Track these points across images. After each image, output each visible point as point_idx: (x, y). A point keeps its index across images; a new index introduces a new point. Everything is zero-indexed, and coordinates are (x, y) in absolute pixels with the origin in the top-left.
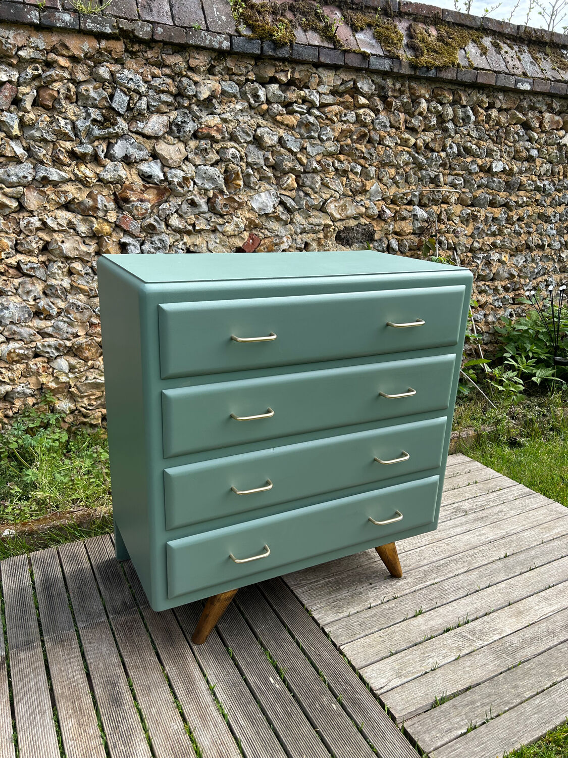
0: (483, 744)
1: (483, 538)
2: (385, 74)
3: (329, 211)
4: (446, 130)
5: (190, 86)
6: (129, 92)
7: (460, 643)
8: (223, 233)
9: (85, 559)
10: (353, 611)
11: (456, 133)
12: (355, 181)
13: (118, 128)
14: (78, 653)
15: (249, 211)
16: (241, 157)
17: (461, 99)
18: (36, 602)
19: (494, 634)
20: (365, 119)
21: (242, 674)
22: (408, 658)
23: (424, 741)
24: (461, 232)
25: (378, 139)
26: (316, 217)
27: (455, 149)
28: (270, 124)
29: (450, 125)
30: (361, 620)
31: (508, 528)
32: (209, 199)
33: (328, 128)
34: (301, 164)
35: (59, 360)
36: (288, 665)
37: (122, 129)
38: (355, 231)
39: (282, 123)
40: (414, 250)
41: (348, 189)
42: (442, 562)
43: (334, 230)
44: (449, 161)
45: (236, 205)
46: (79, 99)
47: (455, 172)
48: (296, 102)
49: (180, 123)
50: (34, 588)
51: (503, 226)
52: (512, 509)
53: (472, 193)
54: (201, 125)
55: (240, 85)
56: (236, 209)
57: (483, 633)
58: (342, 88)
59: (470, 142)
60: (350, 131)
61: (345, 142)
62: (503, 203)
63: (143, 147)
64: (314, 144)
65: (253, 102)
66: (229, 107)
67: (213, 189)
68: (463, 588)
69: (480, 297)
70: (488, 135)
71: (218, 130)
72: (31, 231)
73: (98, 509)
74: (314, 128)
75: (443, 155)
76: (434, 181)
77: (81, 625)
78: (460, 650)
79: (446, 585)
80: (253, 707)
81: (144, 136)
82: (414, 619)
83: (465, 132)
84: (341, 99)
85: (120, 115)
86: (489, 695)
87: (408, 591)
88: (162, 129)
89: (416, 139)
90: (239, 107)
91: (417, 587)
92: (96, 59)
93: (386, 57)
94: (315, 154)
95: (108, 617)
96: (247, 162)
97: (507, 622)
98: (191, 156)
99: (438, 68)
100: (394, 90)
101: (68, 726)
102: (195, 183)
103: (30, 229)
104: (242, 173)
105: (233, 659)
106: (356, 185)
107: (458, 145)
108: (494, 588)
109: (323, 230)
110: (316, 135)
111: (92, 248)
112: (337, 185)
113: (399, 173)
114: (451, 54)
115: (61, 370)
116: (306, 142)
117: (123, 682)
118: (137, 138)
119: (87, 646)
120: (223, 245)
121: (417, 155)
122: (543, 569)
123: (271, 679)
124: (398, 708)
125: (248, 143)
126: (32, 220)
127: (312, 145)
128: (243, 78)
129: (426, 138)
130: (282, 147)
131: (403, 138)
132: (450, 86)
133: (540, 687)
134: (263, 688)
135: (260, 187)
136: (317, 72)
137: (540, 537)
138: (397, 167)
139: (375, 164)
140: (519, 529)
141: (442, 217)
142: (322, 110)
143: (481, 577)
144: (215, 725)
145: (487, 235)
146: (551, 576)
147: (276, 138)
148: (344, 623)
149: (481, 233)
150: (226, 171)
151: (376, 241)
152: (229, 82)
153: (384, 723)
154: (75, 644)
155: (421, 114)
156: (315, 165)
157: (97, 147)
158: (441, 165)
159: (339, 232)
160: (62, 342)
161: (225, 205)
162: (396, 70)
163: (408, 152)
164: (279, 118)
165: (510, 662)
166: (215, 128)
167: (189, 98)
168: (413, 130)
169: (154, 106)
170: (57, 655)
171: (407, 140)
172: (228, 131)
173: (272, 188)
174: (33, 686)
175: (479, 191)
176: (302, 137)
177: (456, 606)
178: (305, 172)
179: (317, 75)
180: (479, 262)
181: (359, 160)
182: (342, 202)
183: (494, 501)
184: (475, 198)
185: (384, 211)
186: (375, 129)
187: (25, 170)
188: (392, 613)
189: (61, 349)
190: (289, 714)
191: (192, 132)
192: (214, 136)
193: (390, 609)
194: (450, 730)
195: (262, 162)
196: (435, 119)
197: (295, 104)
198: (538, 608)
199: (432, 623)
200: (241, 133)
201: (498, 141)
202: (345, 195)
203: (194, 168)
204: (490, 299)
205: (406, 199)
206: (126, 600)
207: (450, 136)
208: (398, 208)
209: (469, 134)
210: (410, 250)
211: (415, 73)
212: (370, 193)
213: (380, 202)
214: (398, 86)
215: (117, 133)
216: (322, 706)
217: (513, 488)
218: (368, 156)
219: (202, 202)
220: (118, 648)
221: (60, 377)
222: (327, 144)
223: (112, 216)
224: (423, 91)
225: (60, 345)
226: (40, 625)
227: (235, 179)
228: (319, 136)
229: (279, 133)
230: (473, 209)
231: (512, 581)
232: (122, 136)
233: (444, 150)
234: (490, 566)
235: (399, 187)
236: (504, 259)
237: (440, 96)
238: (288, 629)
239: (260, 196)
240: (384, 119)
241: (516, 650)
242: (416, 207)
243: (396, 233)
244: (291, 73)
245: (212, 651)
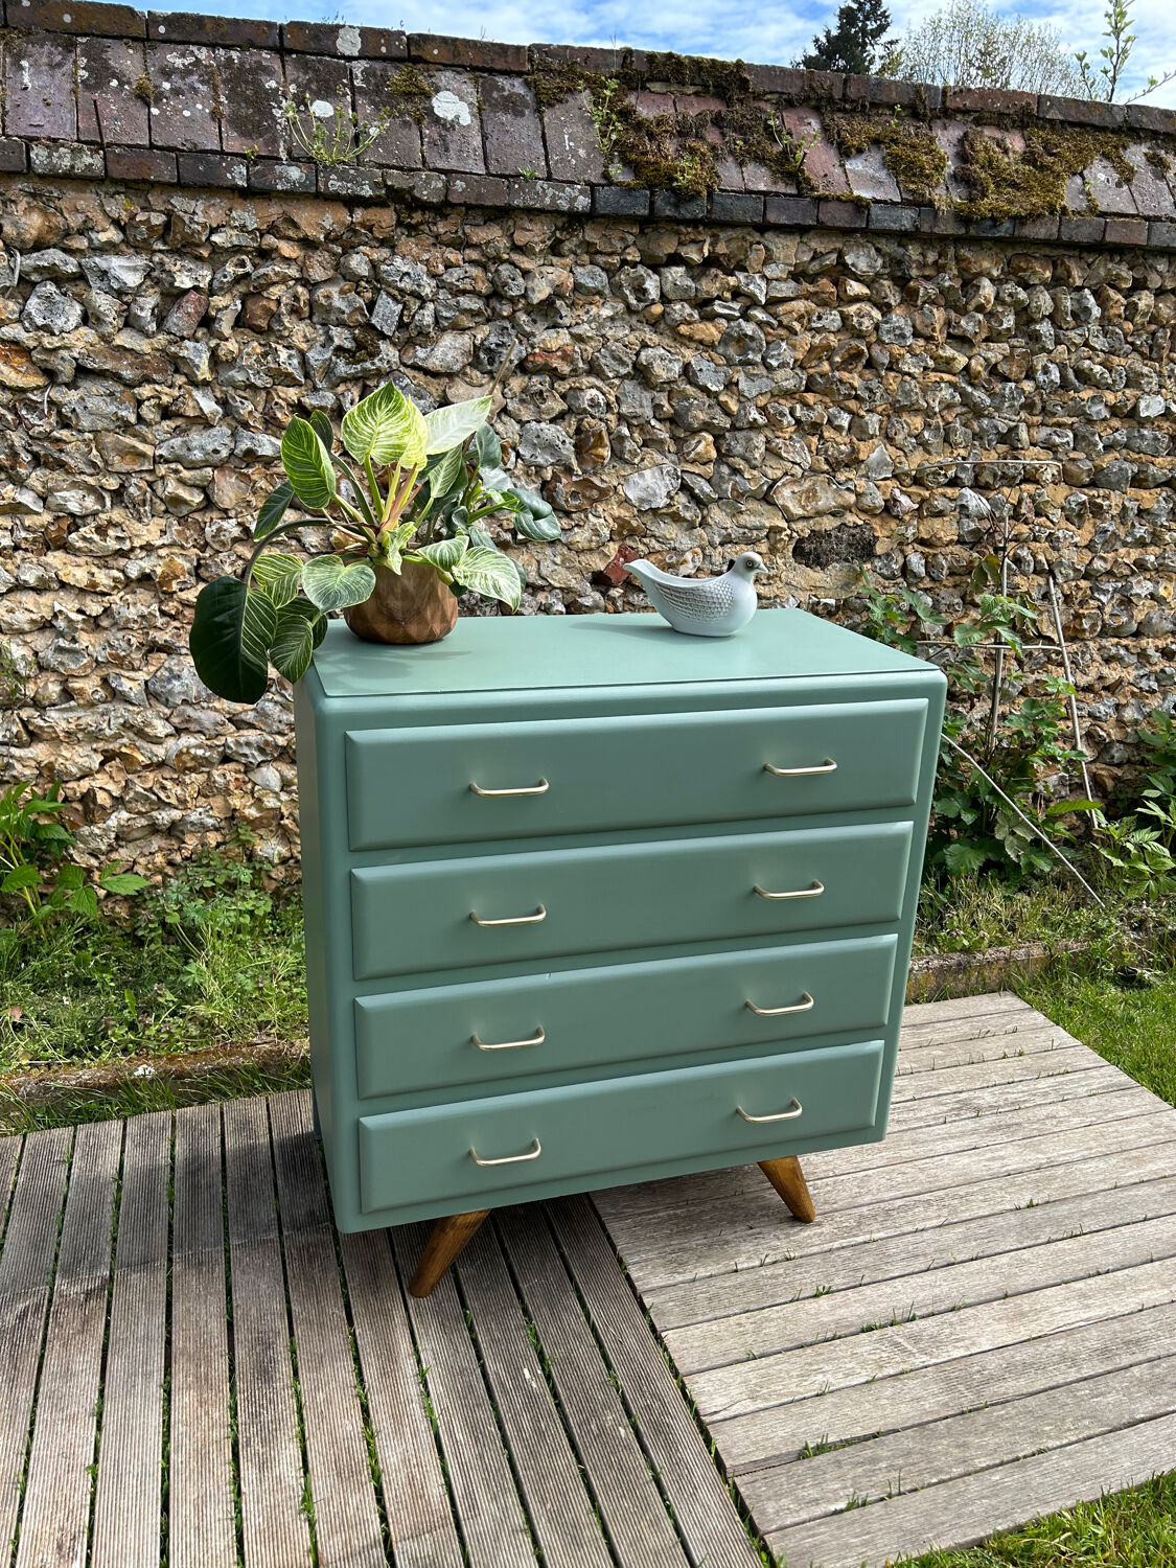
0: (868, 1533)
1: (997, 1164)
2: (903, 237)
3: (780, 502)
4: (1035, 337)
5: (513, 280)
6: (403, 297)
7: (884, 1355)
8: (569, 546)
9: (263, 1130)
10: (702, 1272)
11: (1058, 342)
12: (837, 443)
13: (381, 360)
14: (222, 1287)
15: (620, 504)
16: (608, 405)
17: (1069, 275)
18: (171, 1194)
19: (956, 1347)
20: (861, 324)
21: (479, 1357)
22: (777, 1368)
23: (763, 1512)
24: (1065, 538)
25: (886, 362)
26: (753, 513)
27: (1055, 375)
28: (666, 341)
29: (1045, 328)
30: (713, 1290)
31: (1054, 1150)
32: (545, 483)
33: (784, 345)
34: (727, 412)
35: (264, 769)
36: (561, 1352)
37: (388, 362)
38: (833, 539)
39: (690, 338)
40: (960, 575)
41: (822, 458)
42: (899, 1203)
43: (791, 537)
44: (1042, 399)
45: (595, 493)
46: (314, 312)
47: (1055, 420)
48: (719, 298)
49: (493, 346)
50: (172, 1169)
51: (1162, 526)
52: (1077, 1114)
53: (1092, 460)
54: (533, 348)
55: (610, 271)
56: (596, 501)
57: (937, 1342)
58: (814, 267)
59: (1090, 358)
60: (828, 348)
61: (818, 369)
62: (1164, 479)
63: (423, 392)
64: (754, 375)
65: (635, 302)
66: (587, 312)
67: (552, 464)
68: (925, 1255)
69: (1105, 671)
70: (1132, 344)
71: (566, 357)
72: (223, 544)
73: (297, 1043)
74: (753, 345)
75: (1028, 386)
76: (1008, 438)
77: (234, 1241)
78: (881, 1367)
79: (893, 1247)
80: (485, 1415)
81: (426, 372)
82: (812, 1300)
83: (1078, 340)
84: (811, 288)
85: (384, 337)
86: (909, 1453)
87: (815, 1249)
88: (460, 359)
89: (970, 358)
90: (606, 312)
91: (836, 1245)
92: (346, 241)
93: (905, 203)
94: (754, 394)
95: (281, 1233)
96: (618, 413)
97: (989, 1329)
98: (512, 406)
99: (1018, 220)
100: (922, 266)
101: (183, 1400)
102: (518, 455)
103: (222, 541)
104: (610, 434)
105: (471, 1329)
106: (838, 449)
107: (1062, 367)
108: (986, 1262)
109: (767, 536)
110: (758, 359)
112: (800, 453)
113: (930, 425)
114: (1048, 189)
115: (267, 788)
116: (738, 372)
117: (282, 1344)
118: (415, 378)
119: (236, 1276)
120: (568, 568)
121: (969, 389)
122: (1096, 1237)
123: (526, 1371)
124: (735, 1451)
125: (623, 378)
126: (225, 524)
127: (750, 377)
128: (616, 260)
129: (989, 355)
130: (690, 383)
131: (941, 357)
132: (1047, 251)
133: (1010, 1453)
134: (509, 1385)
135: (643, 460)
136: (762, 240)
137: (1115, 1175)
138: (928, 413)
139: (879, 409)
140: (1077, 1156)
141: (1023, 511)
142: (772, 309)
143: (966, 1239)
144: (414, 1435)
145: (1125, 544)
146: (1108, 1253)
147: (677, 368)
148: (680, 1293)
149: (1111, 541)
150: (578, 431)
151: (880, 557)
152: (590, 267)
153: (702, 1471)
154: (220, 1271)
155: (980, 308)
156: (754, 414)
157: (343, 394)
158: (1022, 407)
159: (801, 541)
160: (270, 739)
161: (574, 495)
162: (925, 228)
163: (951, 384)
164: (683, 329)
165: (968, 1399)
166: (559, 353)
167: (513, 301)
168: (962, 341)
169: (446, 318)
170: (189, 1285)
171: (950, 361)
172: (585, 357)
173: (666, 461)
174: (141, 1332)
175: (1109, 457)
176: (730, 363)
177: (900, 1288)
178: (734, 428)
179: (762, 247)
180: (1104, 599)
181: (847, 403)
182: (807, 484)
183: (1045, 1094)
184: (1099, 470)
185: (896, 500)
186: (880, 342)
187: (217, 440)
188: (775, 1286)
189: (268, 750)
190: (540, 1434)
191: (516, 362)
192: (556, 368)
193: (772, 1277)
194: (816, 1502)
195: (649, 412)
196: (1012, 318)
197: (717, 302)
198: (1061, 1310)
199: (843, 1312)
200: (610, 361)
201: (1154, 355)
202: (814, 471)
203: (517, 427)
204: (1130, 675)
205: (945, 475)
206: (316, 1208)
207: (1043, 349)
208: (927, 494)
209: (1086, 344)
210: (951, 574)
211: (967, 232)
212: (867, 465)
213: (888, 482)
214: (931, 257)
215: (378, 369)
216: (602, 1428)
217: (1094, 1073)
218: (866, 395)
220: (287, 1291)
221: (265, 799)
222: (780, 375)
224: (986, 264)
225: (267, 743)
226: (171, 1232)
227: (595, 446)
228: (764, 359)
229: (684, 357)
230: (1095, 492)
231: (1026, 1254)
232: (388, 374)
233: (1030, 375)
234: (991, 1220)
235: (929, 453)
236: (1162, 592)
237: (1025, 270)
238: (577, 1290)
239: (642, 476)
240: (902, 322)
241: (987, 1382)
242: (967, 491)
243: (922, 542)
244: (711, 244)
245: (438, 1311)
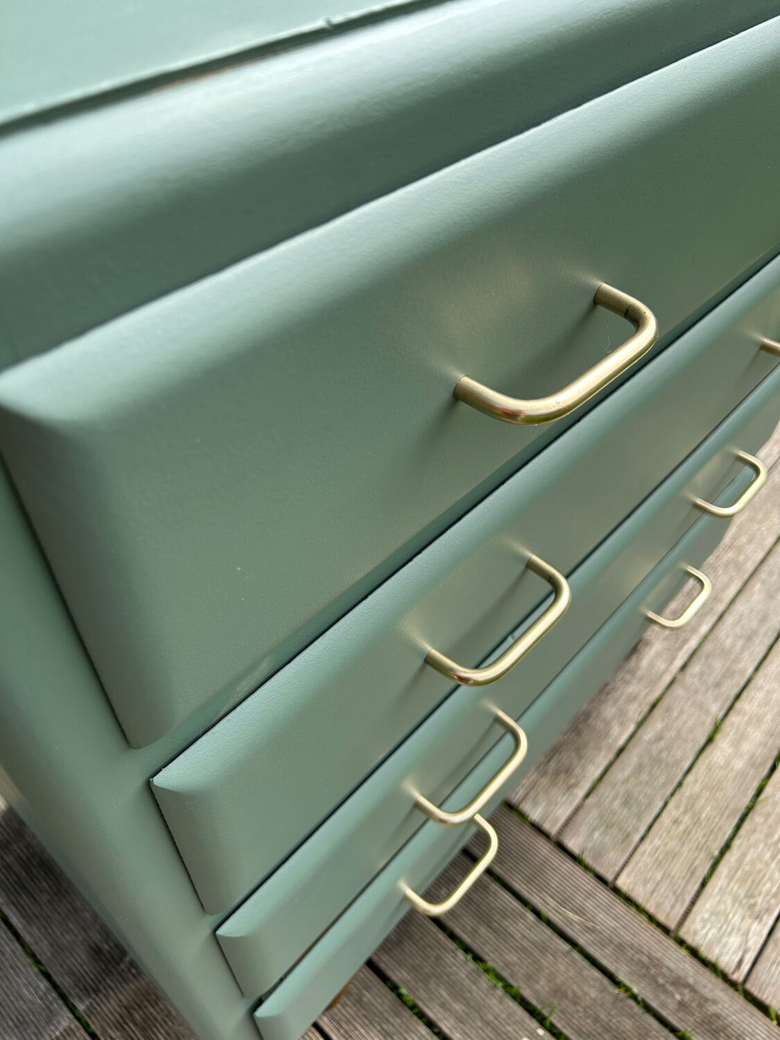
10: (593, 771)
79: (725, 637)
82: (711, 747)
91: (679, 662)
95: (72, 1009)
148: (595, 813)
193: (659, 738)
199: (746, 747)
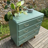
3: (25, 1)
9: (8, 39)
18: (5, 45)
19: (43, 43)
24: (37, 2)
30: (33, 43)
35: (1, 19)
45: (17, 1)
51: (41, 1)
77: (10, 47)
82: (37, 42)
111: (2, 7)
143: (41, 37)
165: (45, 45)
219: (13, 1)
223: (4, 4)
